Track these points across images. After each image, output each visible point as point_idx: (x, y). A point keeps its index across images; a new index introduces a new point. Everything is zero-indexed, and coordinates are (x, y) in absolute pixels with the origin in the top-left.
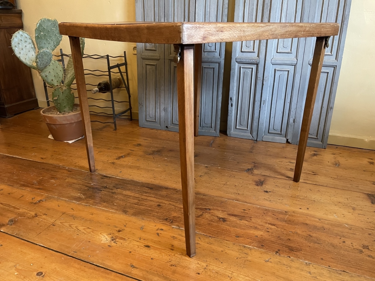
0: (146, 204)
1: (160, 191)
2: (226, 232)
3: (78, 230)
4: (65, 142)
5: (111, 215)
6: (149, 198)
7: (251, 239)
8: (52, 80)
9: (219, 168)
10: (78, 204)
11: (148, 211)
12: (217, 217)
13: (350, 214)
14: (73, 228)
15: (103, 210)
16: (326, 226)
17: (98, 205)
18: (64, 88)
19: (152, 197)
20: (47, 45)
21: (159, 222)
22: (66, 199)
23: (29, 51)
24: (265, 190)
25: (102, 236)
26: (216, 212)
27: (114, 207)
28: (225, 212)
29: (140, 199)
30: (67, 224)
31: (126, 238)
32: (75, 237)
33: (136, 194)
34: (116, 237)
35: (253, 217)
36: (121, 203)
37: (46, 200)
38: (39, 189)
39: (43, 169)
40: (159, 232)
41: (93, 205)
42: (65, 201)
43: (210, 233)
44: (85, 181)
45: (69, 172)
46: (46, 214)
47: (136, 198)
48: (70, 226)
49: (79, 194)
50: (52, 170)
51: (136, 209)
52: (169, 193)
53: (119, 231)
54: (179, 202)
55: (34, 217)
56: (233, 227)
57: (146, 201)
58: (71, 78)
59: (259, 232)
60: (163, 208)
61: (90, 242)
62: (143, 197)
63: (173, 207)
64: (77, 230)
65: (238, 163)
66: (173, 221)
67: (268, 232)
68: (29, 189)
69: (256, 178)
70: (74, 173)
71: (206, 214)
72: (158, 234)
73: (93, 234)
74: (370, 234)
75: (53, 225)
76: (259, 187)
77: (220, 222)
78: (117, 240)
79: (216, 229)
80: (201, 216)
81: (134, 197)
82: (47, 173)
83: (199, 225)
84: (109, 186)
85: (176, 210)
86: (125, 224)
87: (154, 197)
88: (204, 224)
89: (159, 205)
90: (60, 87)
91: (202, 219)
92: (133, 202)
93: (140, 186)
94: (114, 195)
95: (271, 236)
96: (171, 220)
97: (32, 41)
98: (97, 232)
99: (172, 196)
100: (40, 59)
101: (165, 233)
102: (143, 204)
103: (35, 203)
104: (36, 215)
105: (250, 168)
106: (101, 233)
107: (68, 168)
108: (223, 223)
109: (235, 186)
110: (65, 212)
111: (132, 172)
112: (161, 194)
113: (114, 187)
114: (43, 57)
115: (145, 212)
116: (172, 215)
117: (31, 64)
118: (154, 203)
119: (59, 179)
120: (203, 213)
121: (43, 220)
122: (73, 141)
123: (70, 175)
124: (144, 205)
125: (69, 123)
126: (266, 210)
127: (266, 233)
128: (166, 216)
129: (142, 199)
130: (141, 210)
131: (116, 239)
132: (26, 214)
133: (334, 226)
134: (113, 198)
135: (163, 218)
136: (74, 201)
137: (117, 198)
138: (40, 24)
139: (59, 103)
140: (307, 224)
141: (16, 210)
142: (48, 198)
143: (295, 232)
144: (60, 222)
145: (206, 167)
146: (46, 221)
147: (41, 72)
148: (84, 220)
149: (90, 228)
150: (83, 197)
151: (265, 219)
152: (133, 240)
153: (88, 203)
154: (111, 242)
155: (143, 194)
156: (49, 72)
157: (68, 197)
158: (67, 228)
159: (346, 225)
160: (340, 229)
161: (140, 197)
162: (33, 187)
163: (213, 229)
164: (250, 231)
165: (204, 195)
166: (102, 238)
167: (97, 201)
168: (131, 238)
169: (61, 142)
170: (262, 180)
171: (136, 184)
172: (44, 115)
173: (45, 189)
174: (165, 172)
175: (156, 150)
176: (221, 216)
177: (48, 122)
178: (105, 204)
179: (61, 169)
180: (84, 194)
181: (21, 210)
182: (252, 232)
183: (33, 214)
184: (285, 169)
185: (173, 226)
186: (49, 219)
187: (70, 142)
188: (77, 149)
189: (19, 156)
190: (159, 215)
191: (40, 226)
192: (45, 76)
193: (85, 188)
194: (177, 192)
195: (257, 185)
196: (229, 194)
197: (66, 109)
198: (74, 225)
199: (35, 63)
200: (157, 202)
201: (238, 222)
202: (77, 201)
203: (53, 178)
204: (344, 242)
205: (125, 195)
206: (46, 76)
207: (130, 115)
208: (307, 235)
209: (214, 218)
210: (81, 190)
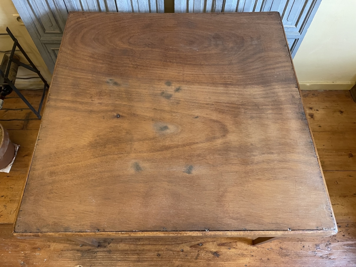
12: (211, 252)
26: (208, 246)
28: (215, 243)
29: (138, 251)
47: (134, 252)
49: (78, 266)
54: (173, 243)
56: (227, 261)
57: (145, 252)
59: (246, 259)
60: (164, 257)
62: (139, 248)
63: (171, 252)
67: (253, 256)
71: (201, 252)
77: (215, 258)
80: (198, 256)
81: (131, 250)
85: (175, 256)
87: (149, 244)
89: (159, 255)
91: (200, 260)
94: (111, 255)
108: (218, 259)
118: (153, 254)
119: (42, 248)
120: (198, 251)
122: (9, 167)
127: (251, 259)
129: (140, 250)
137: (116, 258)
161: (136, 249)
164: (239, 261)
176: (214, 250)
182: (242, 261)
193: (78, 254)
200: (155, 251)
201: (228, 253)
203: (35, 249)
204: (304, 247)
205: (122, 251)
208: (279, 249)
209: (209, 254)
210: (76, 259)
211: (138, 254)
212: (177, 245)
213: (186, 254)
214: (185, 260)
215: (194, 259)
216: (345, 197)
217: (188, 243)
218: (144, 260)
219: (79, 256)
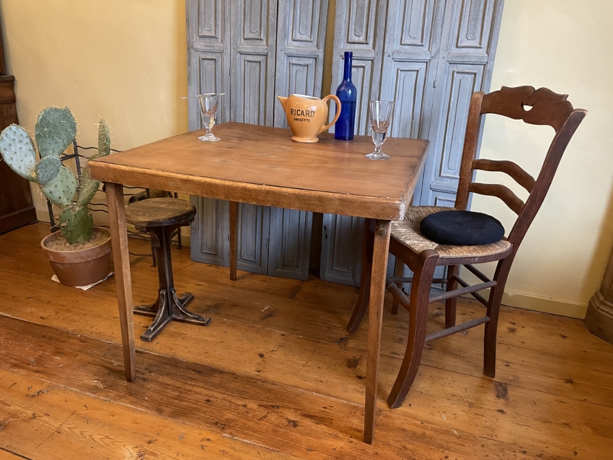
0: (189, 399)
1: (212, 377)
2: (294, 443)
3: (93, 441)
4: (78, 287)
5: (139, 416)
6: (195, 389)
7: (327, 453)
8: (60, 198)
9: (301, 336)
10: (94, 398)
11: (191, 410)
12: (287, 419)
13: (465, 414)
14: (86, 438)
15: (129, 409)
16: (428, 433)
17: (122, 400)
18: (77, 209)
19: (199, 387)
20: (53, 146)
21: (206, 428)
22: (76, 389)
23: (26, 155)
24: (359, 375)
25: (126, 450)
26: (285, 412)
27: (145, 404)
28: (299, 412)
29: (182, 390)
30: (77, 431)
31: (159, 453)
32: (88, 451)
33: (178, 382)
34: (144, 451)
35: (335, 418)
36: (156, 396)
37: (47, 391)
38: (37, 372)
39: (43, 336)
40: (204, 443)
41: (114, 399)
42: (76, 392)
43: (272, 446)
44: (105, 359)
45: (82, 343)
46: (49, 414)
47: (176, 389)
48: (82, 433)
49: (96, 381)
50: (57, 340)
51: (175, 406)
52: (225, 380)
53: (150, 442)
54: (237, 395)
55: (32, 418)
56: (306, 435)
57: (191, 393)
58: (88, 194)
59: (340, 442)
60: (214, 404)
61: (108, 459)
62: (187, 387)
63: (228, 403)
64: (91, 440)
65: (328, 328)
66: (226, 426)
67: (351, 442)
68: (23, 372)
69: (350, 355)
70: (89, 344)
71: (273, 414)
72: (202, 447)
73: (114, 447)
74: (483, 446)
75: (59, 433)
76: (351, 370)
77: (289, 428)
78: (146, 456)
79: (282, 438)
80: (265, 418)
81: (174, 386)
82: (49, 344)
83: (260, 433)
84: (139, 368)
85: (231, 408)
86: (158, 432)
87: (203, 387)
88: (268, 431)
89: (208, 401)
90: (71, 207)
91: (265, 423)
92: (171, 395)
93: (183, 368)
94: (145, 383)
95: (353, 449)
96: (223, 425)
97: (31, 139)
98: (119, 443)
99: (227, 385)
100: (43, 170)
101: (213, 445)
102: (186, 398)
103: (33, 396)
104: (34, 416)
105: (344, 336)
106: (124, 446)
107: (81, 336)
108: (293, 429)
109: (319, 368)
110: (75, 412)
111: (174, 343)
112: (212, 382)
113: (146, 369)
114: (46, 167)
115: (188, 411)
116: (224, 417)
117: (28, 175)
118: (201, 397)
119: (67, 355)
120: (268, 413)
121: (44, 424)
122: (90, 286)
123: (83, 347)
124: (188, 400)
125: (83, 261)
126: (354, 407)
127: (348, 444)
128: (217, 419)
129: (185, 389)
130: (182, 408)
131: (145, 454)
132: (19, 414)
133: (438, 433)
134: (144, 387)
135: (211, 421)
136: (88, 393)
137: (150, 388)
138: (43, 116)
139: (70, 231)
140: (404, 430)
141: (5, 406)
142: (51, 388)
143: (386, 442)
144: (68, 428)
145: (283, 335)
146: (48, 425)
147: (43, 187)
148: (101, 424)
149: (110, 437)
150: (101, 386)
151: (350, 422)
152: (169, 456)
153: (107, 396)
154: (137, 459)
155: (187, 382)
156: (56, 186)
157: (78, 387)
158: (77, 436)
159: (455, 432)
160: (446, 438)
161: (182, 387)
162: (29, 369)
163: (278, 438)
164: (326, 441)
165: (273, 384)
166: (126, 453)
167: (120, 393)
168: (165, 453)
169: (71, 288)
170: (358, 358)
171: (178, 365)
172: (46, 250)
173: (46, 373)
174: (222, 344)
175: (213, 305)
176: (292, 418)
177: (53, 260)
178: (132, 398)
179: (69, 337)
180: (103, 382)
181: (12, 408)
182: (330, 442)
183: (30, 413)
184: (391, 338)
185: (225, 435)
186: (52, 422)
187: (85, 288)
188: (94, 302)
189: (8, 314)
190: (207, 416)
191: (41, 434)
192: (49, 192)
193: (105, 371)
194: (236, 378)
195: (349, 367)
196: (308, 381)
197: (80, 239)
198: (88, 433)
199: (34, 173)
200: (206, 395)
201: (314, 427)
202: (93, 394)
203: (58, 352)
204: (447, 457)
205: (161, 383)
206: (51, 192)
207: (178, 240)
208: (401, 447)
209: (282, 420)
210: (99, 375)
211: (181, 392)
212: (241, 399)
213: (249, 410)
214: (243, 416)
215: (257, 419)
216: (545, 422)
217: (257, 401)
218: (185, 400)
219: (104, 373)
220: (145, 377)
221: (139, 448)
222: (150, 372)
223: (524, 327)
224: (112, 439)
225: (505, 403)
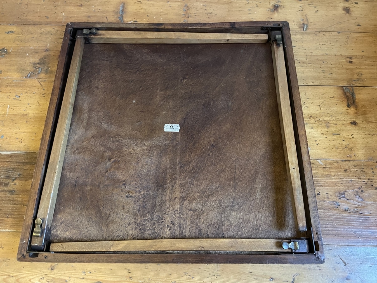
13: (324, 137)
159: (320, 162)
220: (10, 188)
221: (45, 279)
222: (13, 180)
223: (357, 3)
224: (15, 276)
225: (356, 111)
